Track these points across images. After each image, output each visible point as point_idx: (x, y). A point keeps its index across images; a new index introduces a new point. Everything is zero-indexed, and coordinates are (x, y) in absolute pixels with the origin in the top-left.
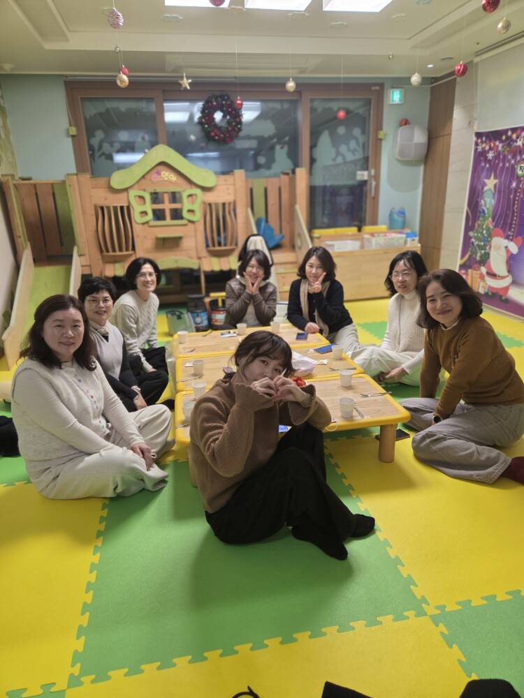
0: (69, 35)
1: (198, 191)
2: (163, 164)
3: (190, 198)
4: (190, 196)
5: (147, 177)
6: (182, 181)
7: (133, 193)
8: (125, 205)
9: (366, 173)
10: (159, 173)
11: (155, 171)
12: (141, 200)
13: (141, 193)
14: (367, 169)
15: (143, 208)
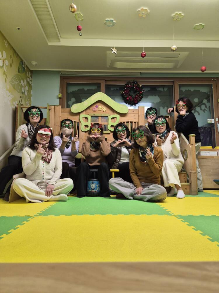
0: (61, 39)
1: (118, 116)
2: (100, 102)
3: (113, 120)
4: (113, 118)
5: (91, 108)
6: (109, 111)
7: (82, 115)
8: (77, 121)
9: (213, 120)
10: (97, 107)
11: (95, 105)
12: (86, 120)
13: (86, 116)
14: (213, 118)
15: (86, 124)
